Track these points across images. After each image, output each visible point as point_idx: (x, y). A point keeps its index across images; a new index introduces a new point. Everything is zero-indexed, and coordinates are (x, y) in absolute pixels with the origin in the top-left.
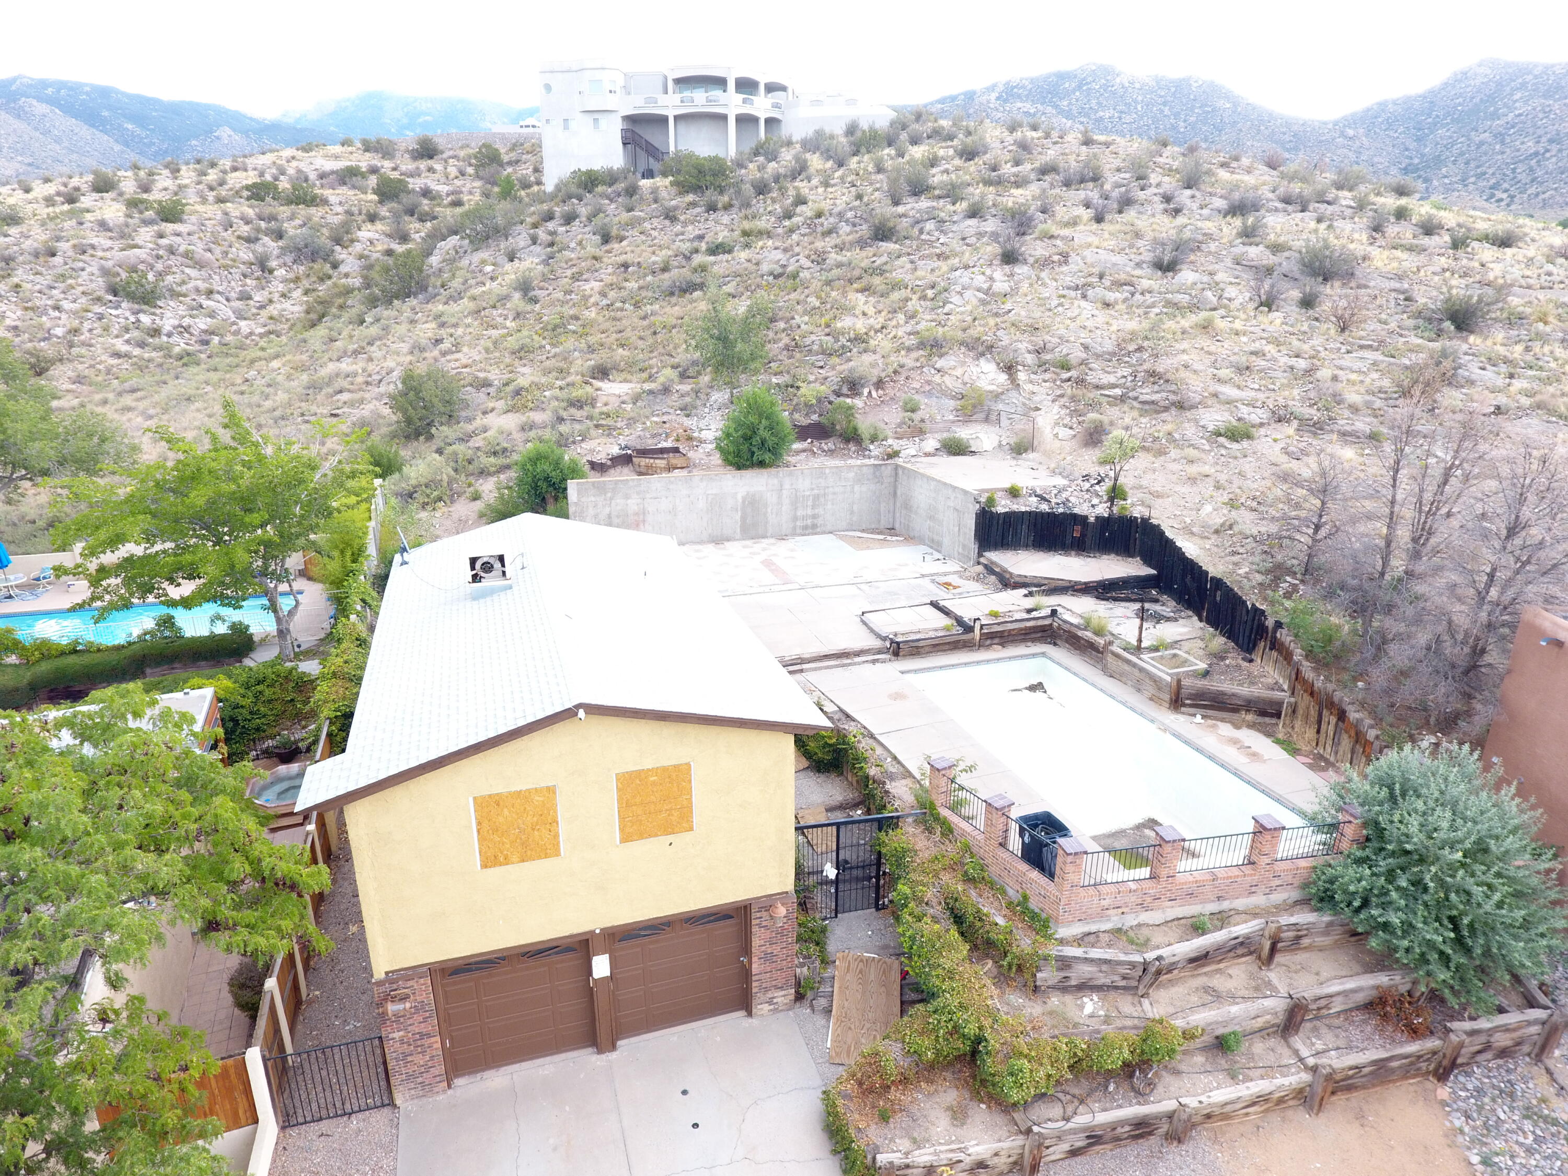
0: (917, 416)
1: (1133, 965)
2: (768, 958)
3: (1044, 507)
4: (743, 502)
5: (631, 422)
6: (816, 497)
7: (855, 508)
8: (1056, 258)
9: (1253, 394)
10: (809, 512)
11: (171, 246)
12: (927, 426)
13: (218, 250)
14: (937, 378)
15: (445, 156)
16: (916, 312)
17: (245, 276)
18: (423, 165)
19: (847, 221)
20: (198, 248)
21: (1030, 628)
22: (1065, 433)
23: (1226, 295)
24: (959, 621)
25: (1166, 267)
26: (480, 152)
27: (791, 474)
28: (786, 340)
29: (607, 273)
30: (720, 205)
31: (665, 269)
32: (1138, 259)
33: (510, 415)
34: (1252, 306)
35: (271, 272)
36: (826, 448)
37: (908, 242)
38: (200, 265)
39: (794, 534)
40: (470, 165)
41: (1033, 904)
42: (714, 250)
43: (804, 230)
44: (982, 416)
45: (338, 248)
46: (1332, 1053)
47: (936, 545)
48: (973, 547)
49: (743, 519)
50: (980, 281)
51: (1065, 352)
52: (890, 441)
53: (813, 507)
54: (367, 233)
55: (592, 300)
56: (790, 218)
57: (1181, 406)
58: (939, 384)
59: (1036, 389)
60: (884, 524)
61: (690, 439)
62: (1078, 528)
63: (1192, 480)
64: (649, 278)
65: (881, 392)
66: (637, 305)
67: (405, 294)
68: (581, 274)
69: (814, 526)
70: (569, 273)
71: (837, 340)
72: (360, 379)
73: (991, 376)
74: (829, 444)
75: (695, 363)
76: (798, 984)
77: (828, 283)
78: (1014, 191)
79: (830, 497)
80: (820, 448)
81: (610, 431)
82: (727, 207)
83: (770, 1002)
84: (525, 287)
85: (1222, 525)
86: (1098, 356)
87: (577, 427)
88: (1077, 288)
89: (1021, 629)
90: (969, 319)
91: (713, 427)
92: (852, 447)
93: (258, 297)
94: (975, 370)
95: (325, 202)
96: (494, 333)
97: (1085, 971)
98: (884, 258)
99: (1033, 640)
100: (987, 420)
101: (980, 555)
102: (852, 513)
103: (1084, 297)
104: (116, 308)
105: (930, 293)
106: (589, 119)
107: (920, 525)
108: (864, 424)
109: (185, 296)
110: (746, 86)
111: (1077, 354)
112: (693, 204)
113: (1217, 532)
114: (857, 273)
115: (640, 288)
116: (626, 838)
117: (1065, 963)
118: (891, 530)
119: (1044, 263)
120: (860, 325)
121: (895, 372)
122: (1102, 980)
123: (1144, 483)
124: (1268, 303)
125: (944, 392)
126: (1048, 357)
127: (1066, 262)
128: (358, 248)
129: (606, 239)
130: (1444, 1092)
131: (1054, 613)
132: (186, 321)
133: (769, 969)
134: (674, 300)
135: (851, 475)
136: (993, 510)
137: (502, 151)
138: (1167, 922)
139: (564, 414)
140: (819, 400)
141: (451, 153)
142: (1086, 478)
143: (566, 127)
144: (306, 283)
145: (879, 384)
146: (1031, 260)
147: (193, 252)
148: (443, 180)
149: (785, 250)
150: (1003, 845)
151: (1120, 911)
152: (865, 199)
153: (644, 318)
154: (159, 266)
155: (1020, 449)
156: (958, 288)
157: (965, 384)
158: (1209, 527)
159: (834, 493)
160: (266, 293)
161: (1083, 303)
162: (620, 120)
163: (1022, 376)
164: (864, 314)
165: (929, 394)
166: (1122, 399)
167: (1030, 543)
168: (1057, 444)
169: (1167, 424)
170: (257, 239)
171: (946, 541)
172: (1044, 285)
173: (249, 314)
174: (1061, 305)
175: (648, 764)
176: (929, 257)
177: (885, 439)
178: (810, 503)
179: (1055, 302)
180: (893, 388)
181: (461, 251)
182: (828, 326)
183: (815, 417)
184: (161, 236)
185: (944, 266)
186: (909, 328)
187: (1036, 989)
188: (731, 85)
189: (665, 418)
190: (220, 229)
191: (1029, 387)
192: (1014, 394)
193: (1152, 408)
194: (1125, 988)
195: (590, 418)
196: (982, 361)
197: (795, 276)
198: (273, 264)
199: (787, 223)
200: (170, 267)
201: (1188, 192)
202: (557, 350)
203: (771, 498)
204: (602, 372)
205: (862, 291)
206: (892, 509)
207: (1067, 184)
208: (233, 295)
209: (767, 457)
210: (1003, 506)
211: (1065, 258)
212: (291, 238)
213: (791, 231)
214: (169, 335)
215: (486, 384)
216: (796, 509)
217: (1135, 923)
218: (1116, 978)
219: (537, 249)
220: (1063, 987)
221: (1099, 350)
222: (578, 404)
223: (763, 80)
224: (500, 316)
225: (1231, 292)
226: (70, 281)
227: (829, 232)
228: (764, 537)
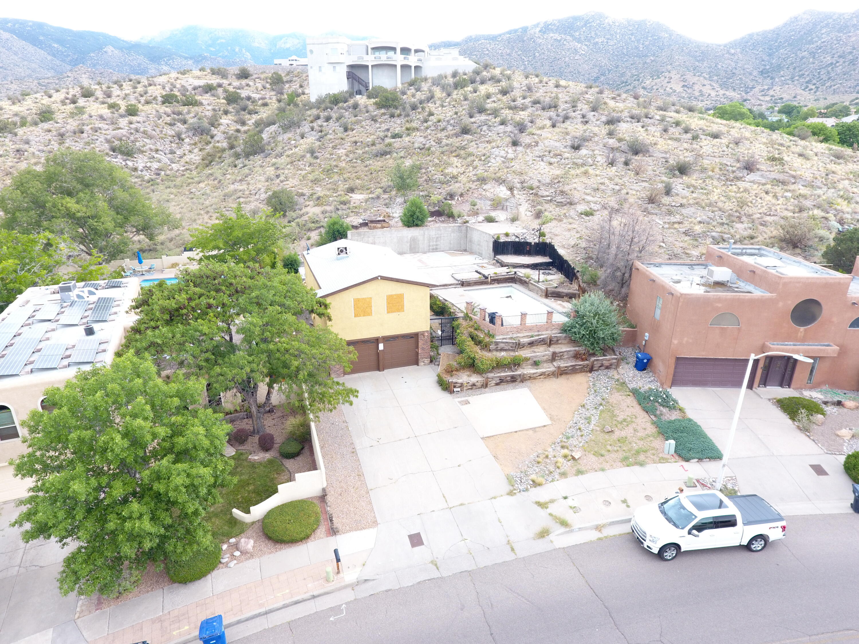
0: (476, 208)
1: (513, 343)
2: (423, 349)
3: (517, 240)
4: (411, 239)
5: (365, 210)
6: (437, 238)
7: (452, 242)
8: (533, 144)
10: (435, 243)
11: (136, 128)
12: (480, 211)
13: (158, 130)
14: (484, 193)
15: (254, 77)
16: (477, 166)
17: (171, 142)
19: (451, 125)
20: (149, 129)
21: (508, 278)
22: (529, 214)
23: (596, 160)
24: (484, 276)
25: (576, 148)
27: (428, 229)
28: (425, 177)
29: (348, 146)
30: (396, 115)
31: (373, 144)
32: (566, 144)
34: (606, 164)
35: (183, 140)
37: (476, 135)
38: (151, 137)
39: (429, 252)
40: (267, 82)
41: (491, 333)
42: (394, 136)
43: (433, 128)
44: (501, 207)
46: (563, 364)
47: (480, 255)
48: (492, 254)
49: (410, 246)
52: (465, 217)
53: (436, 241)
55: (343, 158)
56: (426, 122)
58: (484, 195)
59: (520, 197)
60: (462, 248)
61: (389, 216)
62: (528, 247)
64: (367, 149)
66: (362, 161)
67: (255, 153)
68: (336, 146)
69: (436, 249)
70: (331, 145)
71: (446, 178)
74: (442, 219)
75: (389, 186)
76: (431, 357)
77: (443, 153)
78: (521, 113)
79: (442, 238)
80: (439, 220)
81: (357, 214)
82: (399, 116)
83: (423, 362)
84: (312, 152)
85: (575, 244)
88: (540, 157)
89: (504, 278)
90: (497, 169)
91: (398, 212)
92: (451, 219)
93: (179, 152)
94: (498, 189)
95: (201, 104)
96: (302, 172)
97: (502, 345)
98: (466, 142)
99: (509, 282)
100: (503, 209)
101: (495, 257)
102: (451, 244)
103: (542, 160)
104: (115, 158)
105: (483, 158)
106: (331, 66)
107: (475, 248)
108: (455, 211)
109: (145, 152)
110: (405, 51)
112: (384, 114)
113: (573, 247)
114: (454, 149)
115: (363, 153)
116: (388, 312)
117: (497, 343)
118: (465, 250)
119: (529, 146)
120: (455, 171)
121: (468, 190)
122: (506, 348)
123: (553, 231)
124: (612, 163)
126: (525, 185)
127: (537, 146)
128: (222, 128)
129: (346, 130)
130: (590, 375)
132: (149, 164)
134: (378, 158)
135: (450, 230)
137: (283, 75)
138: (524, 336)
139: (339, 207)
140: (438, 202)
141: (257, 76)
142: (534, 229)
143: (321, 71)
144: (200, 145)
145: (461, 195)
147: (147, 131)
149: (425, 137)
150: (484, 320)
151: (512, 333)
152: (459, 114)
153: (366, 167)
154: (132, 138)
155: (514, 220)
156: (494, 156)
158: (571, 245)
159: (444, 237)
160: (182, 150)
161: (542, 163)
162: (346, 67)
164: (457, 167)
165: (481, 199)
166: (551, 201)
167: (512, 252)
168: (526, 218)
169: (563, 210)
170: (175, 124)
171: (484, 253)
172: (528, 155)
173: (176, 161)
174: (533, 164)
175: (394, 293)
176: (484, 142)
177: (463, 216)
179: (531, 163)
180: (467, 197)
181: (278, 132)
182: (442, 171)
184: (131, 123)
185: (489, 146)
186: (474, 173)
187: (490, 350)
188: (398, 51)
189: (379, 208)
190: (156, 119)
191: (518, 196)
192: (513, 199)
193: (561, 204)
194: (512, 350)
195: (349, 208)
197: (429, 149)
198: (183, 136)
199: (425, 124)
200: (137, 138)
201: (593, 113)
202: (331, 181)
203: (421, 238)
204: (351, 190)
205: (456, 156)
206: (465, 242)
207: (543, 109)
208: (167, 152)
209: (419, 223)
210: (503, 239)
211: (537, 143)
212: (191, 124)
213: (427, 128)
214: (142, 171)
216: (430, 242)
218: (509, 347)
219: (314, 133)
220: (497, 350)
221: (544, 182)
222: (344, 203)
223: (413, 48)
224: (302, 164)
225: (599, 158)
226: (92, 145)
227: (443, 130)
228: (418, 252)
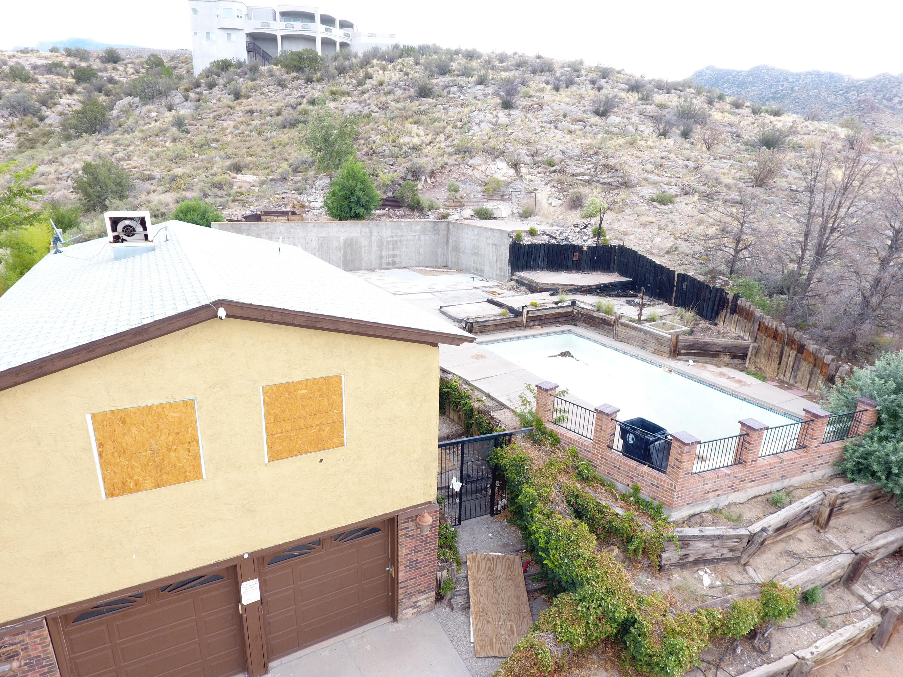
0: (458, 195)
1: (740, 538)
2: (413, 565)
3: (553, 241)
4: (345, 243)
5: (259, 198)
6: (395, 243)
7: (422, 251)
9: (668, 179)
10: (391, 253)
12: (465, 201)
15: (125, 62)
16: (451, 134)
18: (110, 66)
19: (400, 87)
21: (559, 314)
22: (555, 202)
23: (639, 129)
24: (511, 310)
25: (602, 113)
26: (149, 59)
27: (377, 225)
28: (366, 149)
29: (239, 116)
30: (314, 79)
31: (278, 114)
32: (584, 109)
33: (167, 194)
34: (655, 135)
36: (398, 214)
37: (440, 98)
39: (380, 268)
40: (143, 68)
41: (644, 495)
42: (312, 102)
43: (372, 92)
44: (499, 196)
45: (44, 108)
46: (888, 595)
47: (478, 272)
49: (345, 254)
50: (490, 117)
51: (550, 155)
52: (441, 210)
53: (393, 249)
54: (66, 100)
55: (228, 131)
56: (362, 85)
57: (626, 185)
58: (470, 176)
59: (533, 178)
61: (303, 206)
62: (576, 254)
63: (644, 225)
64: (268, 118)
65: (433, 179)
66: (260, 134)
67: (92, 130)
68: (220, 116)
69: (394, 263)
70: (211, 115)
71: (401, 149)
72: (52, 176)
73: (504, 171)
74: (401, 212)
75: (304, 162)
76: (439, 586)
77: (392, 119)
79: (405, 243)
80: (394, 214)
81: (244, 203)
82: (320, 80)
83: (414, 606)
84: (179, 123)
85: (671, 247)
86: (571, 158)
87: (219, 200)
88: (551, 122)
89: (553, 315)
90: (486, 138)
91: (319, 200)
92: (416, 213)
94: (493, 167)
95: (36, 81)
96: (157, 149)
97: (700, 548)
98: (427, 106)
99: (561, 323)
100: (502, 199)
101: (512, 274)
102: (419, 254)
103: (556, 128)
105: (459, 124)
106: (224, 33)
107: (467, 260)
108: (425, 198)
110: (327, 21)
111: (558, 156)
112: (297, 78)
113: (668, 252)
114: (410, 113)
115: (262, 124)
116: (274, 456)
117: (685, 542)
119: (529, 109)
120: (416, 141)
121: (442, 167)
122: (714, 554)
123: (615, 226)
124: (664, 134)
125: (473, 181)
126: (539, 159)
127: (542, 109)
128: (59, 108)
129: (237, 96)
131: (574, 303)
133: (413, 576)
134: (286, 130)
135: (419, 228)
136: (521, 243)
137: (165, 61)
138: (749, 500)
139: (209, 192)
140: (393, 181)
141: (130, 60)
142: (576, 225)
143: (208, 38)
144: (19, 129)
146: (520, 107)
148: (124, 75)
149: (360, 103)
150: (610, 447)
151: (717, 493)
152: (410, 76)
153: (266, 140)
155: (526, 215)
156: (476, 122)
157: (487, 176)
158: (662, 249)
159: (407, 240)
161: (556, 131)
162: (245, 36)
163: (524, 170)
164: (418, 135)
165: (464, 182)
166: (589, 182)
167: (545, 266)
168: (552, 209)
171: (487, 269)
172: (531, 121)
174: (541, 131)
175: (297, 376)
176: (456, 106)
177: (438, 208)
178: (391, 246)
179: (539, 130)
180: (441, 177)
181: (134, 106)
182: (394, 141)
183: (390, 194)
185: (466, 110)
186: (448, 143)
187: (661, 568)
188: (318, 19)
189: (284, 196)
191: (528, 177)
192: (519, 182)
193: (608, 187)
194: (731, 559)
195: (229, 195)
196: (498, 161)
197: (368, 116)
199: (360, 88)
201: (604, 80)
202: (204, 157)
203: (364, 242)
204: (238, 169)
205: (415, 123)
206: (445, 253)
207: (534, 72)
209: (362, 211)
210: (527, 241)
211: (541, 107)
213: (363, 93)
215: (150, 178)
216: (381, 250)
217: (727, 503)
218: (725, 551)
219: (188, 104)
220: (682, 565)
221: (571, 154)
222: (219, 186)
223: (338, 17)
224: (162, 141)
225: (641, 127)
227: (389, 93)
228: (360, 269)
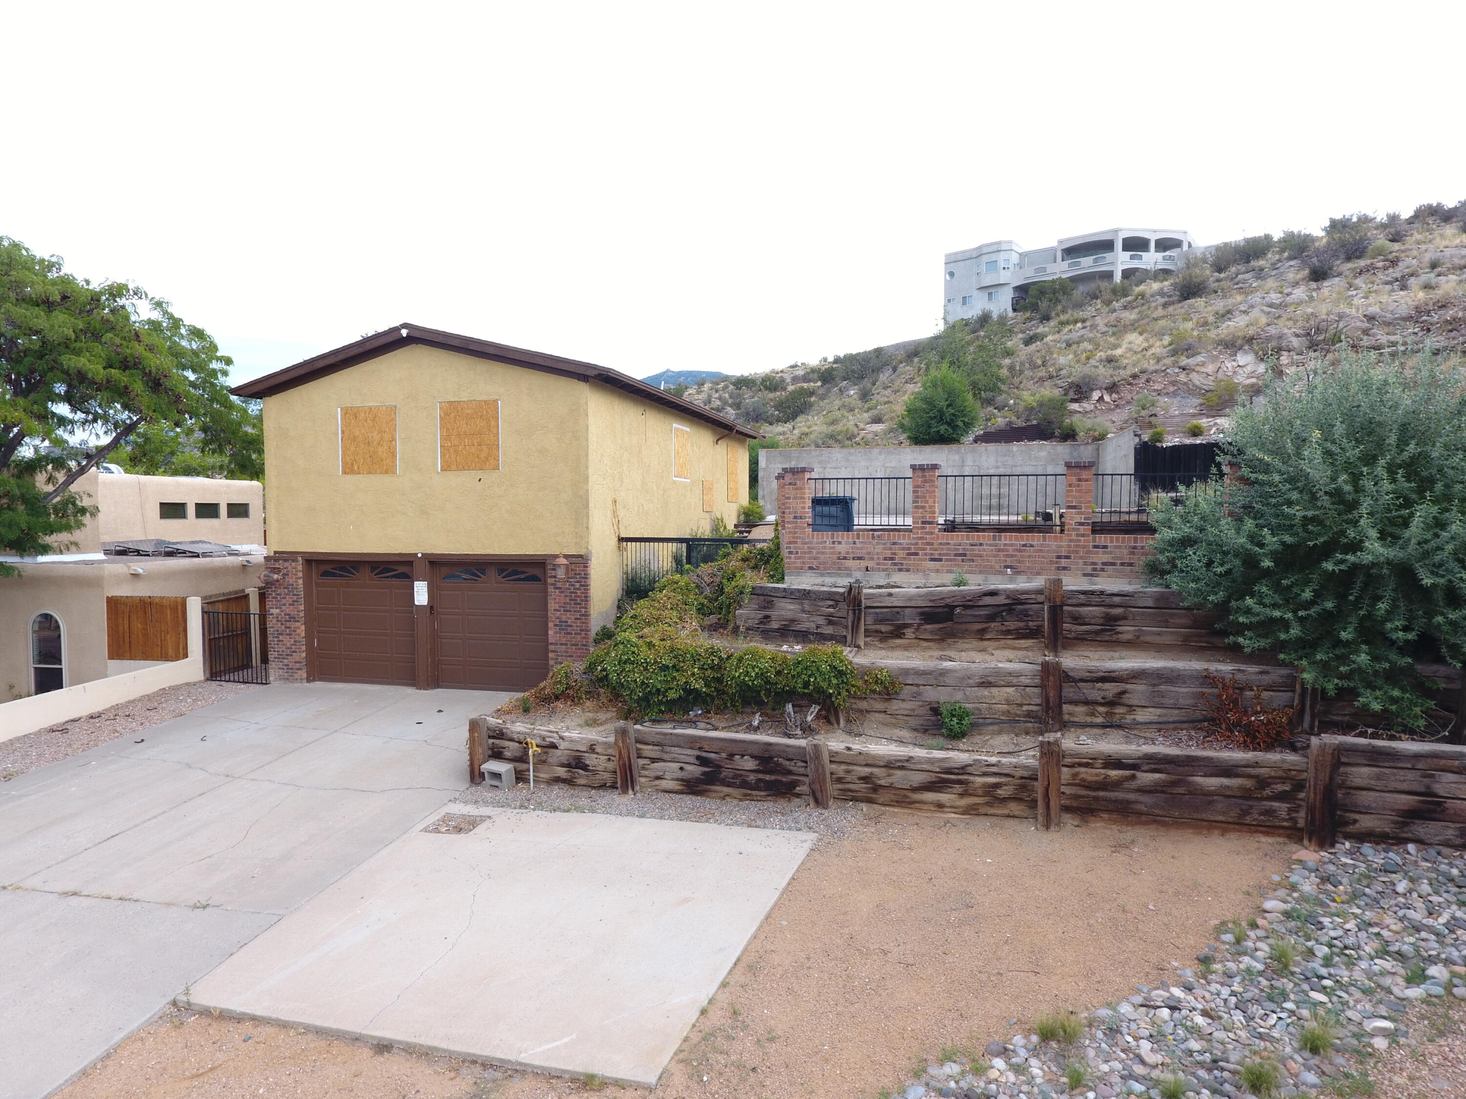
1: (834, 599)
2: (560, 626)
14: (1183, 377)
50: (1275, 298)
51: (1340, 327)
58: (1185, 384)
65: (1114, 396)
73: (1249, 369)
86: (1385, 323)
97: (786, 609)
106: (984, 293)
111: (1356, 325)
116: (446, 467)
117: (767, 598)
122: (806, 623)
125: (1191, 391)
130: (1310, 855)
133: (564, 641)
136: (1159, 445)
143: (964, 303)
145: (1112, 388)
146: (1346, 273)
157: (1218, 381)
162: (1013, 288)
163: (1286, 360)
175: (464, 397)
183: (1034, 420)
187: (737, 631)
188: (1119, 245)
194: (832, 638)
196: (1239, 355)
210: (1171, 440)
217: (884, 583)
223: (1153, 237)
